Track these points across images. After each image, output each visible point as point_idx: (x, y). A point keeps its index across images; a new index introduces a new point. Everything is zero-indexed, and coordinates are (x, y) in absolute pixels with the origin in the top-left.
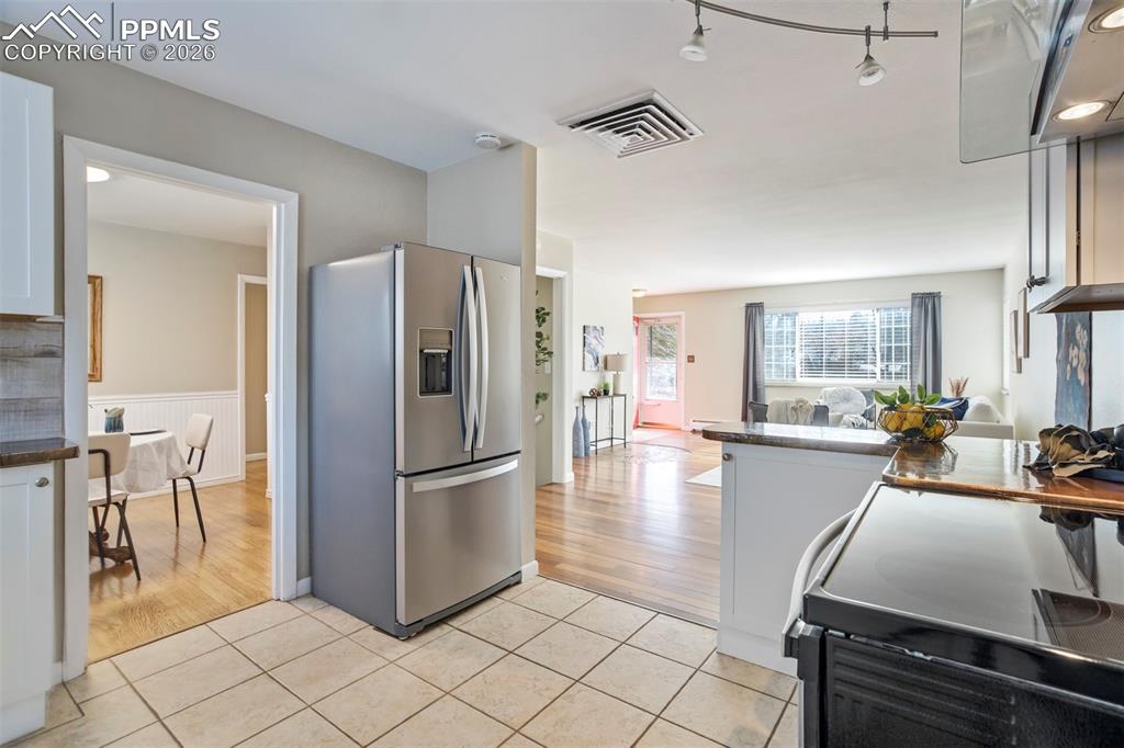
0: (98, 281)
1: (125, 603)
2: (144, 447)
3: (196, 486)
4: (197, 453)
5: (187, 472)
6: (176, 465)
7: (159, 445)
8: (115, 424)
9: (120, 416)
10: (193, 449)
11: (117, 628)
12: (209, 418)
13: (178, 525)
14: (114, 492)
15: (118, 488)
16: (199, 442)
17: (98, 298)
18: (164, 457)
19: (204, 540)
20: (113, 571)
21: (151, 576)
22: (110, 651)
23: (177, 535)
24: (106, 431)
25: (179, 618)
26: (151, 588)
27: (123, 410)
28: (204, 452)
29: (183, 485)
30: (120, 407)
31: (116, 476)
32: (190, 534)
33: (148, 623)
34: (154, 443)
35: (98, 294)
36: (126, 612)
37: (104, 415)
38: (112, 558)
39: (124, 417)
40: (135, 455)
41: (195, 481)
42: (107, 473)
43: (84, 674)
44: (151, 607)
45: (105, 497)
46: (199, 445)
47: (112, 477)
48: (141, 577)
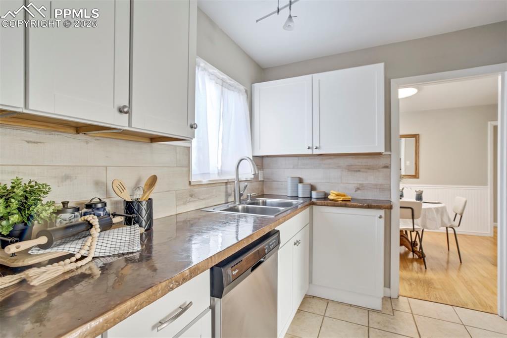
0: (418, 136)
1: (418, 276)
2: (430, 209)
3: (457, 233)
4: (458, 217)
5: (452, 225)
6: (446, 220)
7: (437, 209)
8: (419, 197)
9: (421, 194)
10: (456, 214)
11: (413, 286)
12: (464, 200)
13: (449, 250)
14: (416, 227)
15: (418, 225)
16: (459, 211)
17: (418, 143)
18: (439, 216)
19: (461, 262)
20: (417, 260)
21: (432, 269)
22: (408, 295)
23: (448, 254)
24: (416, 200)
25: (440, 296)
26: (430, 275)
27: (422, 192)
28: (461, 216)
29: (450, 231)
30: (421, 190)
31: (417, 220)
32: (454, 257)
33: (426, 290)
34: (435, 208)
35: (418, 142)
36: (418, 281)
37: (415, 193)
38: (417, 254)
39: (423, 195)
40: (425, 212)
41: (456, 230)
42: (413, 218)
43: (397, 298)
44: (428, 284)
45: (412, 228)
46: (459, 213)
47: (415, 220)
48: (427, 268)
